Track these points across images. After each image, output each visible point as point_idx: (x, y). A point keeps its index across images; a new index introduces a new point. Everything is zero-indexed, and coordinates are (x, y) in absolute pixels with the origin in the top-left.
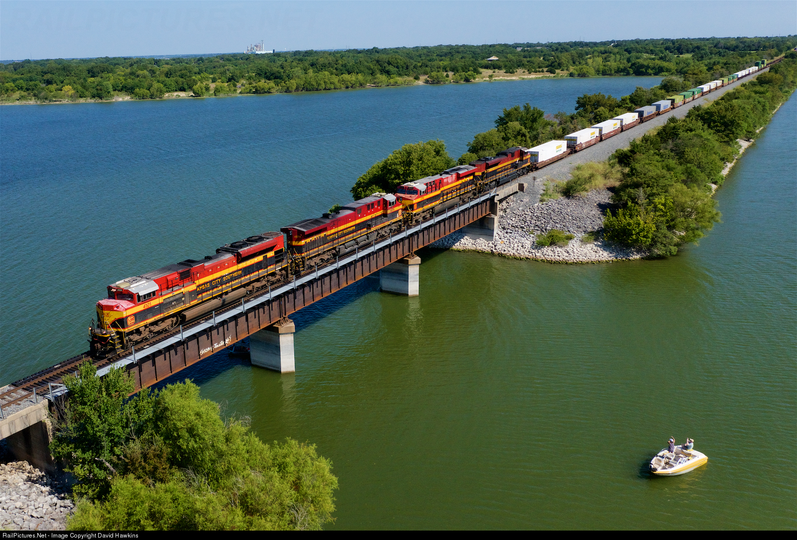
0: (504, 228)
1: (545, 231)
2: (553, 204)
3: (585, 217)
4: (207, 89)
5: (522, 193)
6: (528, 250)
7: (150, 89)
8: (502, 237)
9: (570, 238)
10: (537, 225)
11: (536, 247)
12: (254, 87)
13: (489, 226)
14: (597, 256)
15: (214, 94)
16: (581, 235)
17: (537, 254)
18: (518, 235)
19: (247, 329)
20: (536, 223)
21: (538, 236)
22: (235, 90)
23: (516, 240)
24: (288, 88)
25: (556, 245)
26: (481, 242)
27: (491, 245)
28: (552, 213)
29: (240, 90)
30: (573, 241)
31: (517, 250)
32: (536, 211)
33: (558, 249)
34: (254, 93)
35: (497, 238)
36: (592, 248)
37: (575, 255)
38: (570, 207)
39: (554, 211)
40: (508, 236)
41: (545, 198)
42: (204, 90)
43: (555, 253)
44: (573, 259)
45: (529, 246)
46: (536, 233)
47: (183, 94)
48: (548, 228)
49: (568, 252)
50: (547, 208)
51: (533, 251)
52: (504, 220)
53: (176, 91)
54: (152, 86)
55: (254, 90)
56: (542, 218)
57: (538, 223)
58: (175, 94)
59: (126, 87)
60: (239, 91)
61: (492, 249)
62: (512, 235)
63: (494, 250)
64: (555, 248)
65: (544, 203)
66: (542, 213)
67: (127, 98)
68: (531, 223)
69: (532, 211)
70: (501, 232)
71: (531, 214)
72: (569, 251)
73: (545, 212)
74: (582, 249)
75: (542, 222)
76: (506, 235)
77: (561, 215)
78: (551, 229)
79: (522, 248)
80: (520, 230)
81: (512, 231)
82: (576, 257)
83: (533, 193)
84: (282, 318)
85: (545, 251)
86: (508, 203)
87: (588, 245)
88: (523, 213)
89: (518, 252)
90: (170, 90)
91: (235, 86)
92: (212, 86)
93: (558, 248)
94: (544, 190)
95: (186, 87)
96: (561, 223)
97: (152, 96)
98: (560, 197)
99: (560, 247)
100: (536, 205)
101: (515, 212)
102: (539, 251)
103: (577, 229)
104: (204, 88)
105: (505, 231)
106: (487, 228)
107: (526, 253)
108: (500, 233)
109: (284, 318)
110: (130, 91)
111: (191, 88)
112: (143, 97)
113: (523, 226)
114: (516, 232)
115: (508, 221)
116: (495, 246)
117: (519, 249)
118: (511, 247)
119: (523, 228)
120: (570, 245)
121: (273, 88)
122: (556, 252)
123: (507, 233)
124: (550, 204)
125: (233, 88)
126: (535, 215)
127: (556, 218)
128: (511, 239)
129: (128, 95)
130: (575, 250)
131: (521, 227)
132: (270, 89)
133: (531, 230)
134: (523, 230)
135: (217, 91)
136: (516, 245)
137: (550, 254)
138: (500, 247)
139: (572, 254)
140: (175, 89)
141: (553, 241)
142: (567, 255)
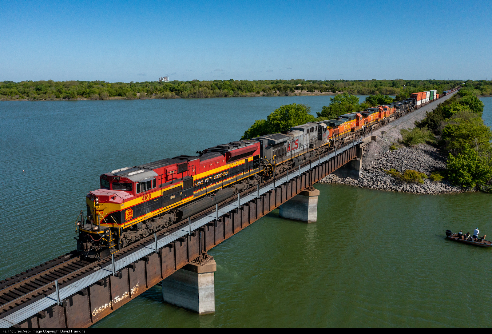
0: (366, 170)
1: (400, 172)
3: (428, 161)
8: (366, 176)
11: (397, 184)
13: (355, 168)
17: (399, 190)
19: (160, 273)
23: (378, 178)
26: (349, 180)
27: (357, 182)
28: (403, 158)
32: (389, 156)
35: (361, 177)
38: (413, 153)
41: (394, 147)
45: (391, 184)
48: (402, 169)
51: (395, 187)
56: (396, 162)
57: (393, 165)
61: (359, 186)
62: (374, 175)
64: (412, 185)
65: (394, 150)
66: (394, 158)
70: (364, 172)
72: (425, 187)
75: (397, 165)
77: (410, 159)
85: (405, 187)
88: (379, 158)
93: (415, 185)
96: (412, 165)
102: (400, 187)
103: (424, 170)
114: (377, 173)
116: (361, 183)
117: (382, 186)
119: (382, 169)
120: (424, 182)
122: (415, 188)
124: (399, 152)
137: (410, 190)
138: (366, 184)
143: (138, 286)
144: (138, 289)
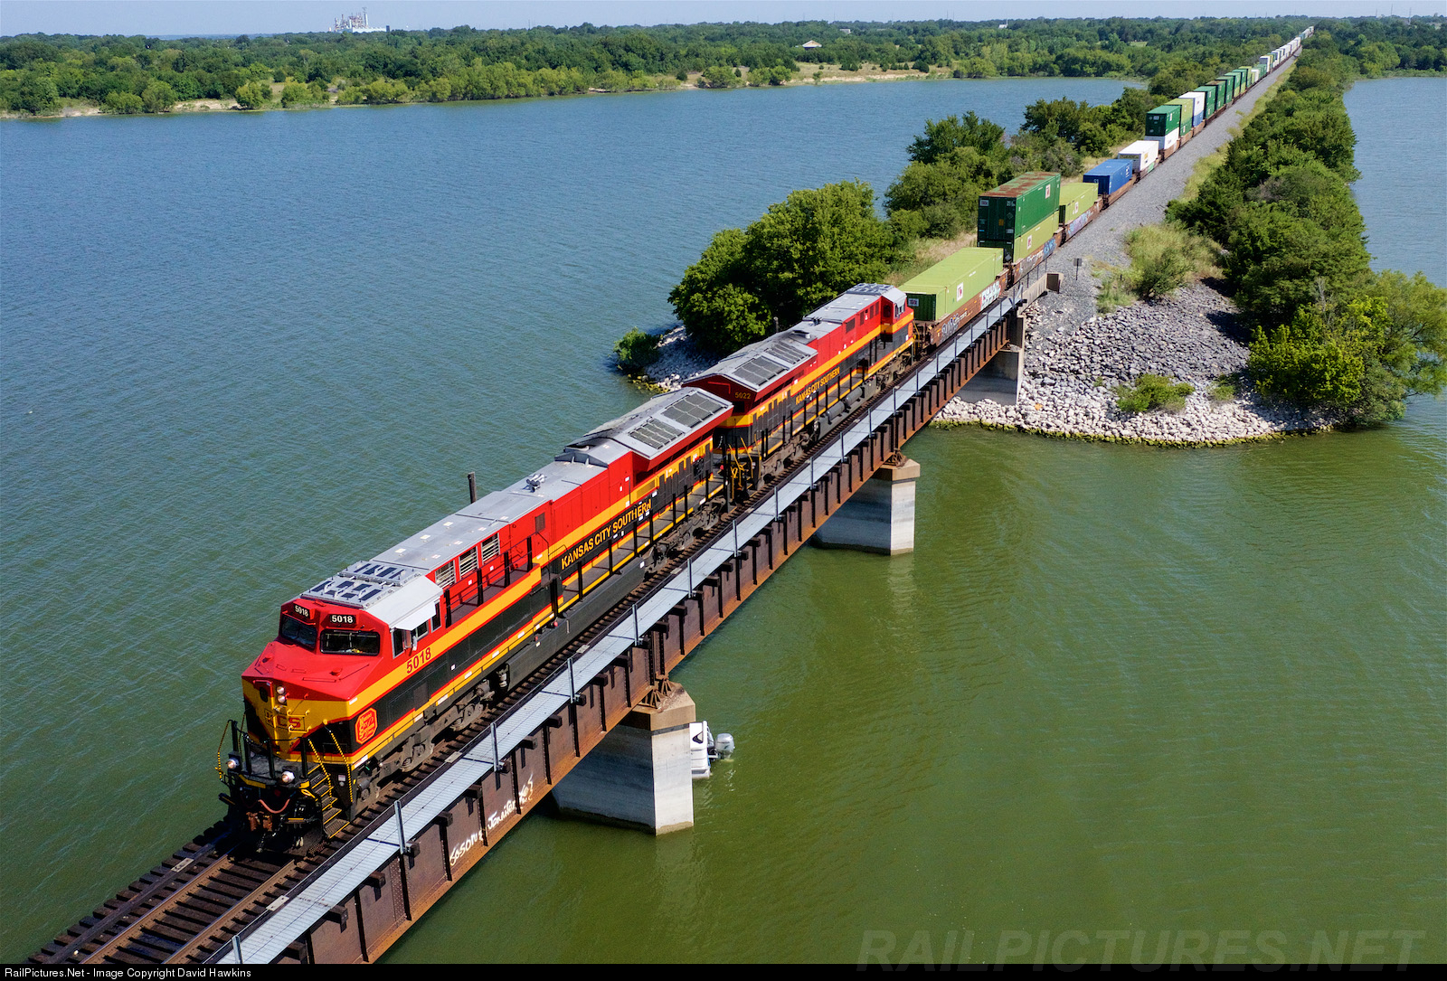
0: (1034, 375)
1: (1127, 378)
2: (1128, 317)
3: (1198, 344)
4: (267, 94)
5: (1055, 294)
6: (1100, 424)
7: (143, 94)
8: (1036, 395)
9: (1185, 392)
10: (1106, 366)
11: (1118, 416)
12: (364, 92)
13: (1006, 372)
14: (1250, 429)
15: (281, 105)
16: (1203, 386)
17: (1123, 432)
18: (1070, 389)
19: (572, 744)
20: (1102, 361)
21: (1114, 390)
22: (325, 98)
23: (1068, 401)
24: (434, 94)
25: (1160, 409)
26: (990, 407)
27: (1012, 413)
28: (1133, 337)
29: (336, 98)
30: (1192, 399)
31: (1077, 423)
32: (1096, 334)
33: (1168, 418)
34: (365, 102)
35: (1024, 397)
36: (1234, 414)
37: (1205, 429)
38: (1161, 321)
39: (1133, 332)
40: (1048, 393)
41: (1109, 304)
42: (260, 97)
43: (1161, 427)
44: (1203, 439)
45: (1103, 415)
46: (1108, 384)
47: (214, 105)
48: (1132, 371)
49: (1189, 425)
50: (1119, 326)
51: (1113, 425)
52: (1031, 357)
53: (199, 97)
54: (145, 88)
55: (365, 98)
56: (1114, 350)
57: (1108, 361)
58: (198, 104)
59: (88, 88)
60: (333, 99)
61: (1018, 423)
62: (1059, 390)
63: (1025, 426)
64: (1159, 417)
65: (1109, 315)
66: (1110, 337)
67: (93, 112)
68: (1092, 362)
69: (1089, 335)
70: (1030, 382)
71: (1087, 341)
72: (1192, 423)
73: (1118, 336)
74: (1215, 416)
75: (1117, 358)
76: (1042, 389)
77: (1152, 340)
78: (1138, 372)
79: (1085, 418)
80: (1072, 378)
81: (1054, 382)
82: (1209, 435)
83: (1079, 295)
84: (656, 683)
85: (1139, 424)
86: (1032, 317)
87: (1225, 407)
88: (1069, 339)
89: (1081, 428)
90: (186, 95)
91: (324, 88)
92: (277, 89)
93: (1166, 415)
94: (1099, 288)
95: (220, 89)
96: (1157, 359)
97: (147, 109)
98: (1133, 301)
99: (1172, 413)
100: (1093, 320)
101: (1051, 338)
102: (1127, 423)
103: (1190, 371)
104: (260, 93)
105: (1040, 381)
106: (1001, 375)
107: (1098, 430)
108: (1028, 386)
109: (661, 682)
110: (98, 97)
111: (231, 92)
112: (128, 111)
113: (1077, 367)
114: (1065, 383)
115: (1041, 358)
116: (1024, 416)
117: (1080, 420)
118: (1062, 418)
119: (1078, 372)
120: (1189, 408)
121: (404, 93)
122: (1166, 426)
123: (1043, 384)
124: (1122, 318)
125: (320, 94)
126: (1097, 343)
127: (1142, 349)
128: (1056, 398)
129: (95, 106)
130: (1203, 419)
131: (1072, 371)
132: (397, 95)
133: (1096, 377)
134: (1077, 378)
135: (287, 99)
136: (1071, 412)
137: (1153, 431)
138: (1037, 417)
139: (1200, 428)
140: (196, 93)
141: (1154, 401)
142: (1189, 430)
143: (531, 783)
144: (531, 790)
